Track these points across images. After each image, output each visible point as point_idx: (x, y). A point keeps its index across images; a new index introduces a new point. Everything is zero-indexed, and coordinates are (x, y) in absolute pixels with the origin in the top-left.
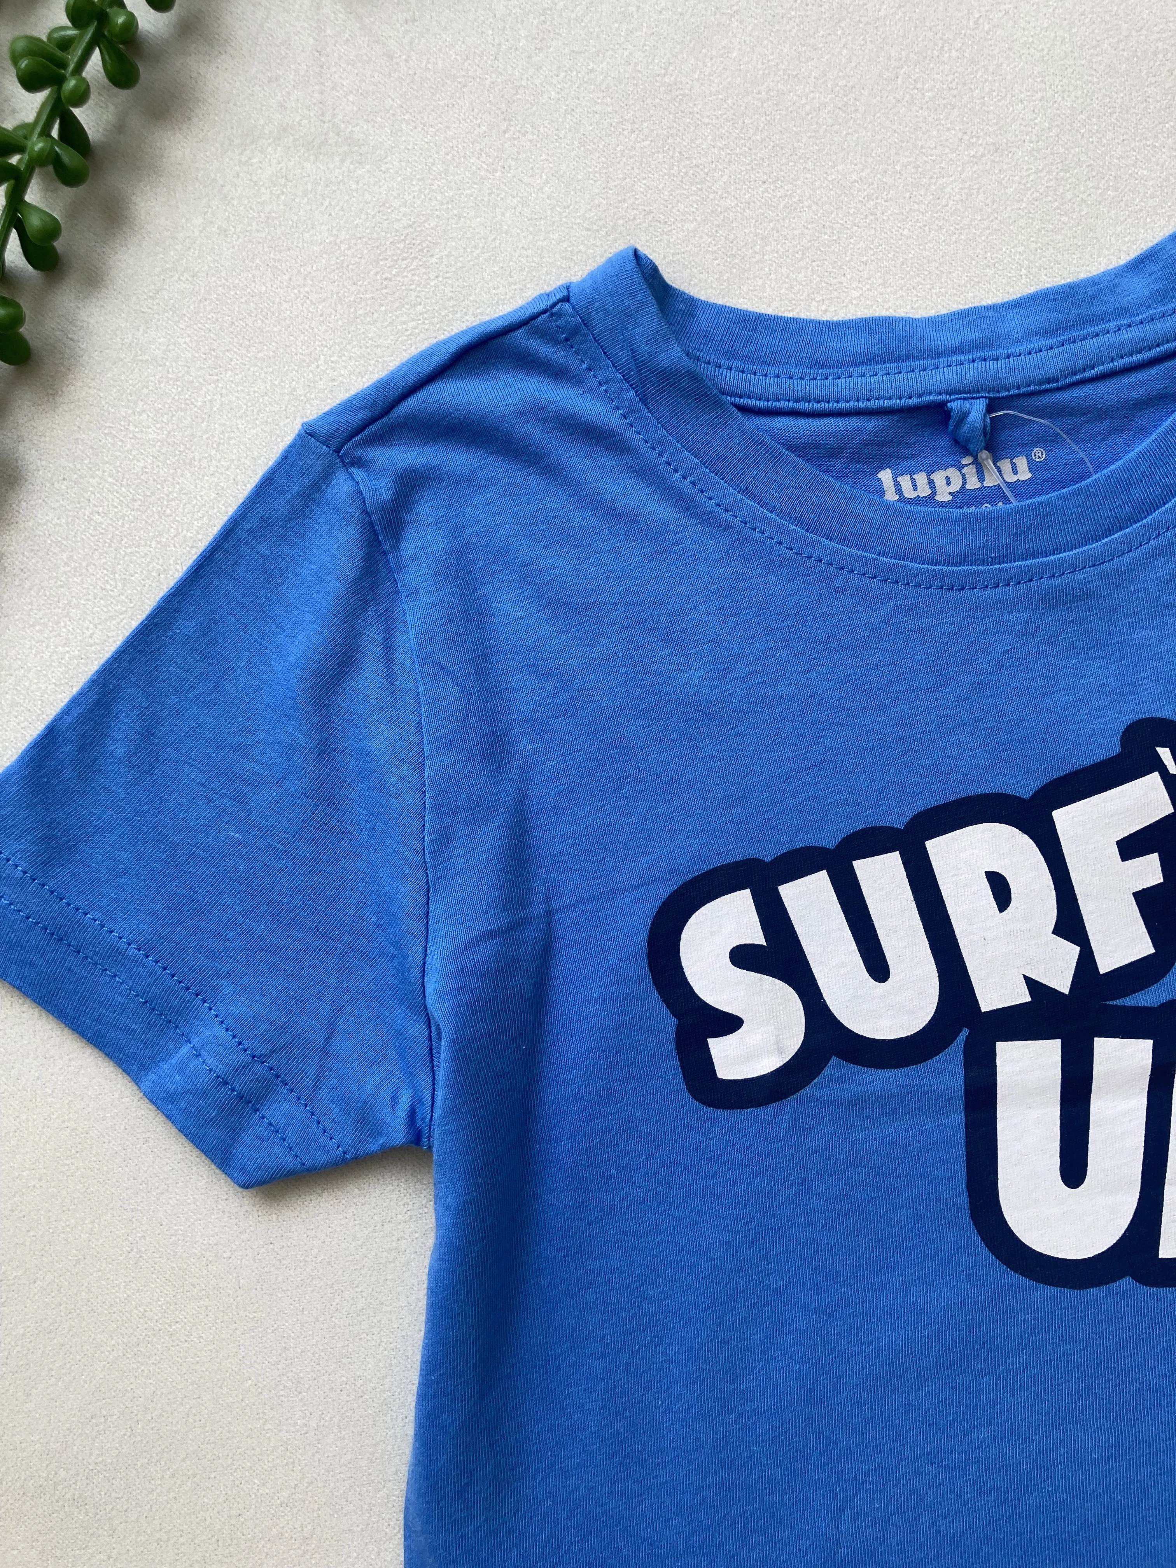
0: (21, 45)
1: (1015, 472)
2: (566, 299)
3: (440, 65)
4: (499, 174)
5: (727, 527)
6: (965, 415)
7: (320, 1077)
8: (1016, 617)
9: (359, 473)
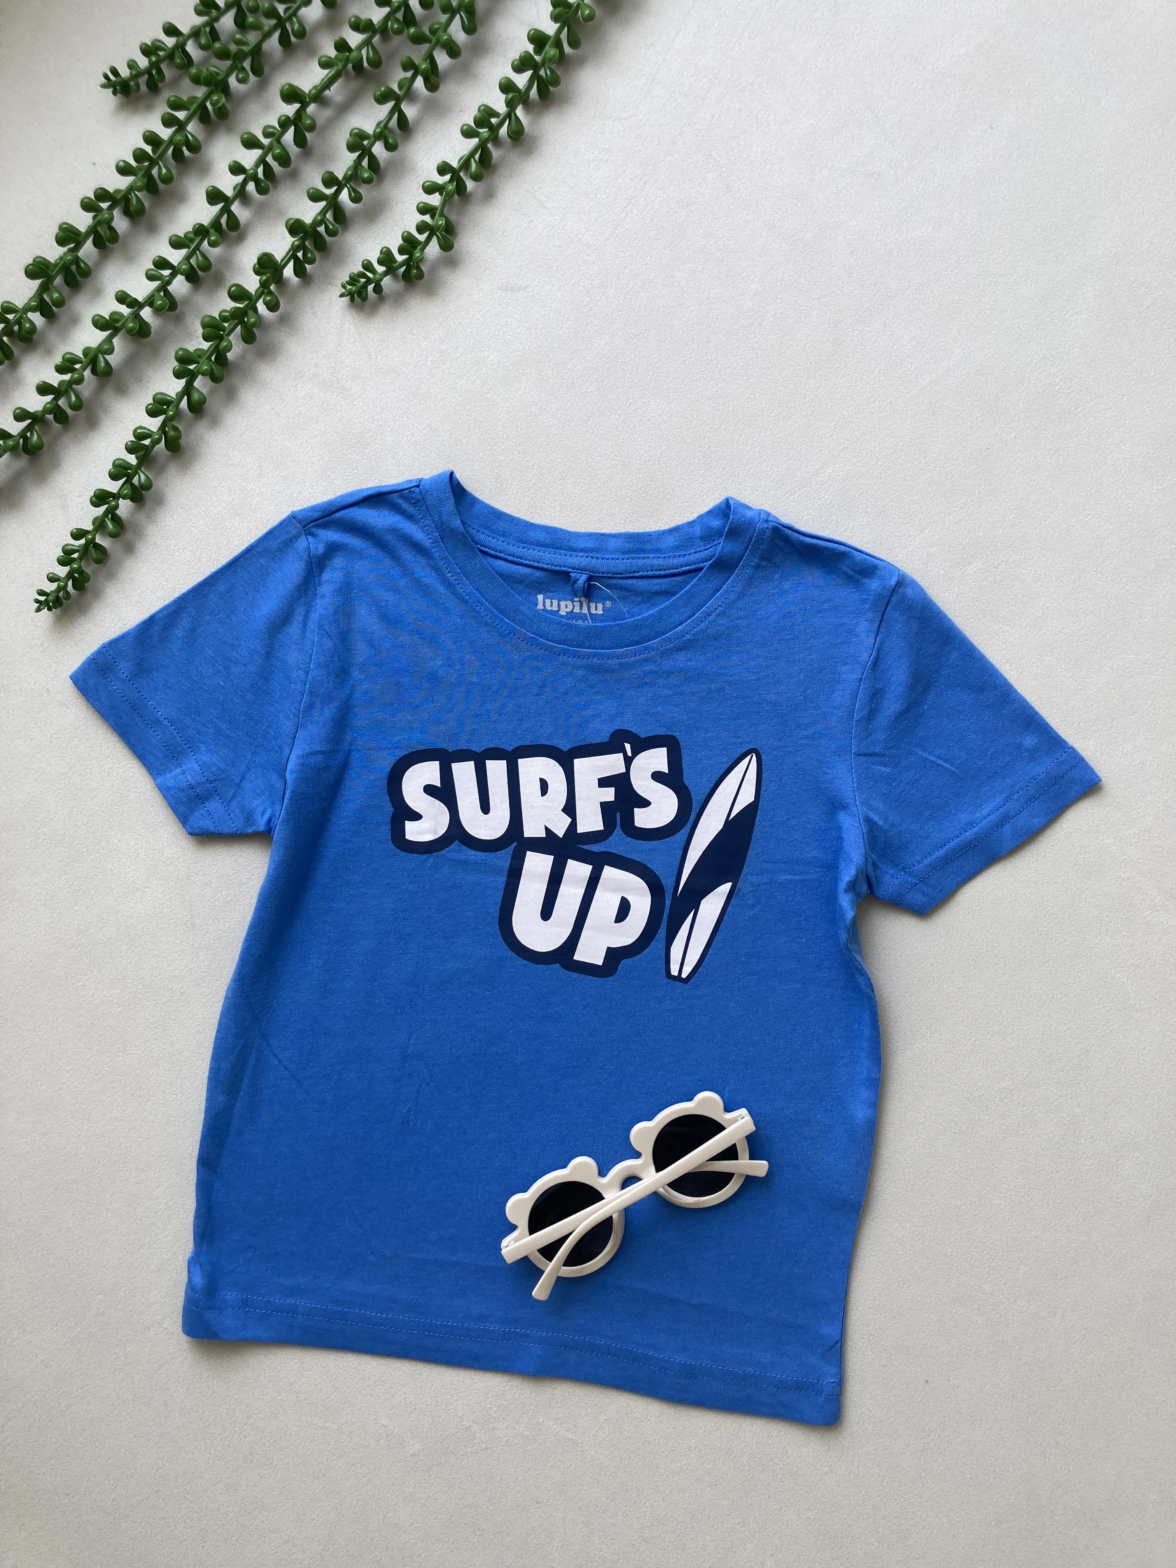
0: (207, 319)
1: (596, 609)
2: (418, 486)
3: (390, 364)
4: (404, 419)
5: (466, 602)
6: (576, 581)
7: (234, 796)
8: (580, 673)
9: (311, 539)
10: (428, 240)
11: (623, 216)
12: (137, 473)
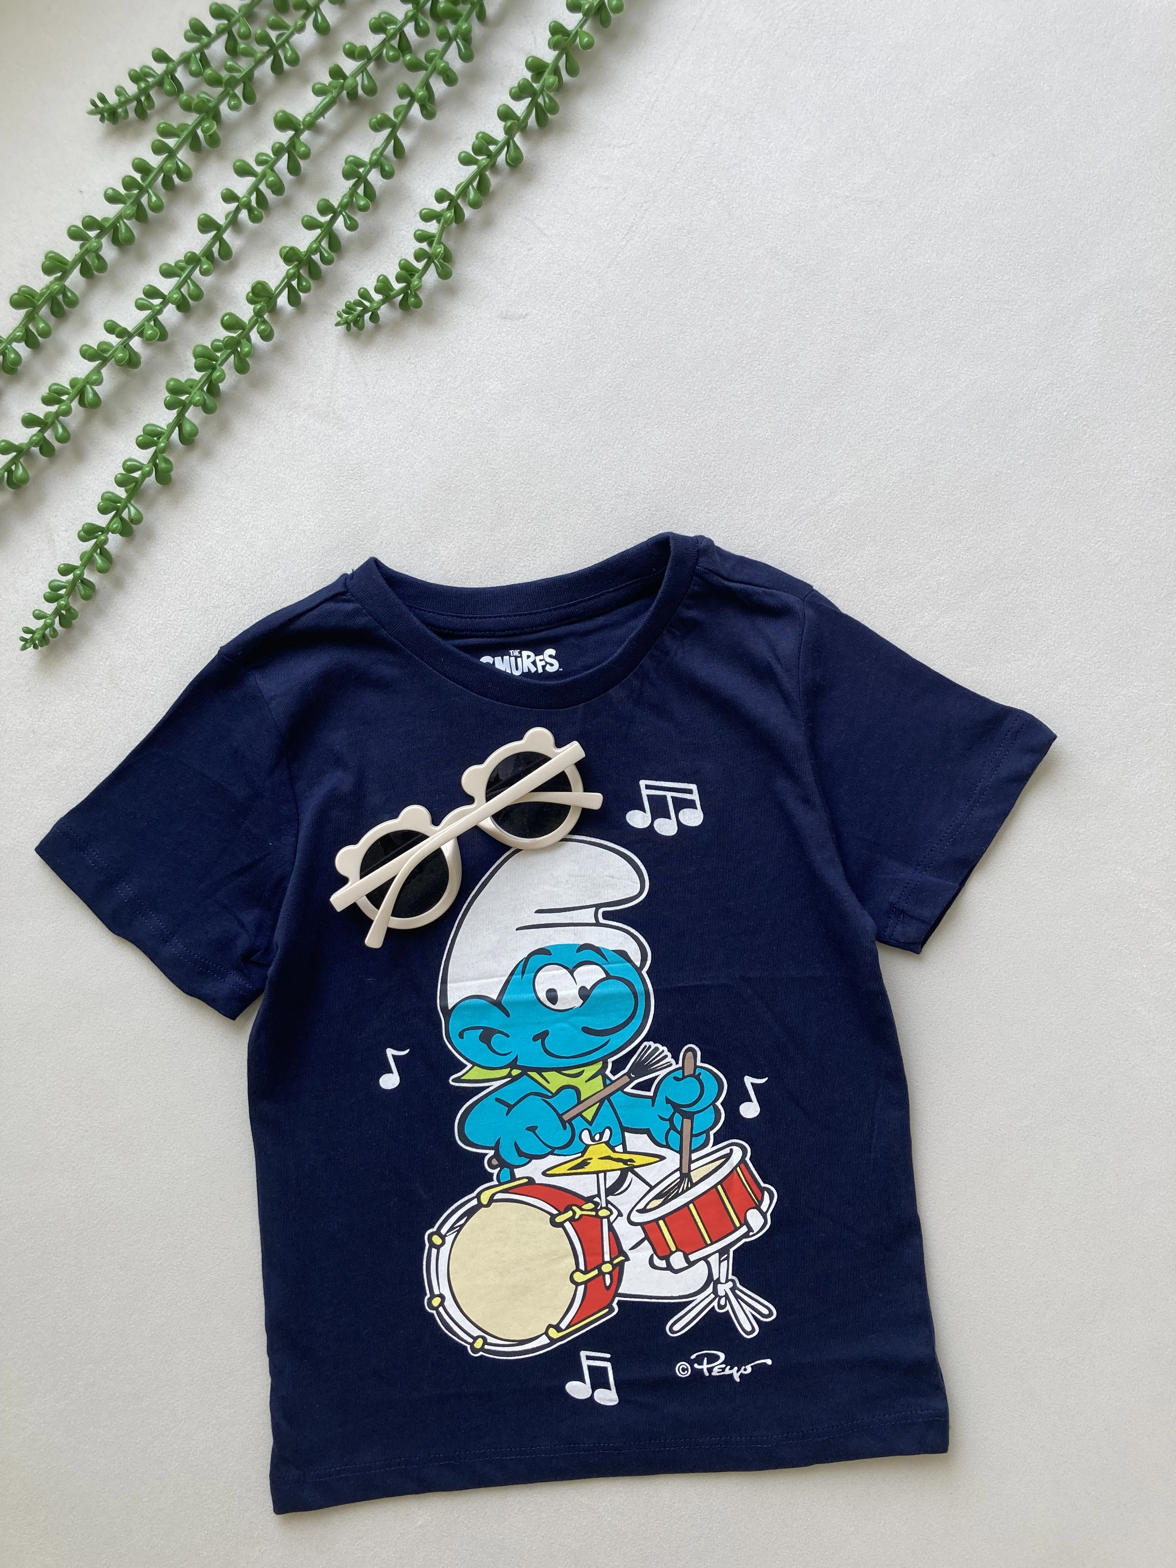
10: (426, 268)
11: (624, 243)
12: (127, 506)
